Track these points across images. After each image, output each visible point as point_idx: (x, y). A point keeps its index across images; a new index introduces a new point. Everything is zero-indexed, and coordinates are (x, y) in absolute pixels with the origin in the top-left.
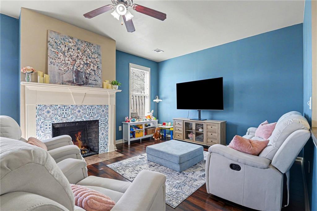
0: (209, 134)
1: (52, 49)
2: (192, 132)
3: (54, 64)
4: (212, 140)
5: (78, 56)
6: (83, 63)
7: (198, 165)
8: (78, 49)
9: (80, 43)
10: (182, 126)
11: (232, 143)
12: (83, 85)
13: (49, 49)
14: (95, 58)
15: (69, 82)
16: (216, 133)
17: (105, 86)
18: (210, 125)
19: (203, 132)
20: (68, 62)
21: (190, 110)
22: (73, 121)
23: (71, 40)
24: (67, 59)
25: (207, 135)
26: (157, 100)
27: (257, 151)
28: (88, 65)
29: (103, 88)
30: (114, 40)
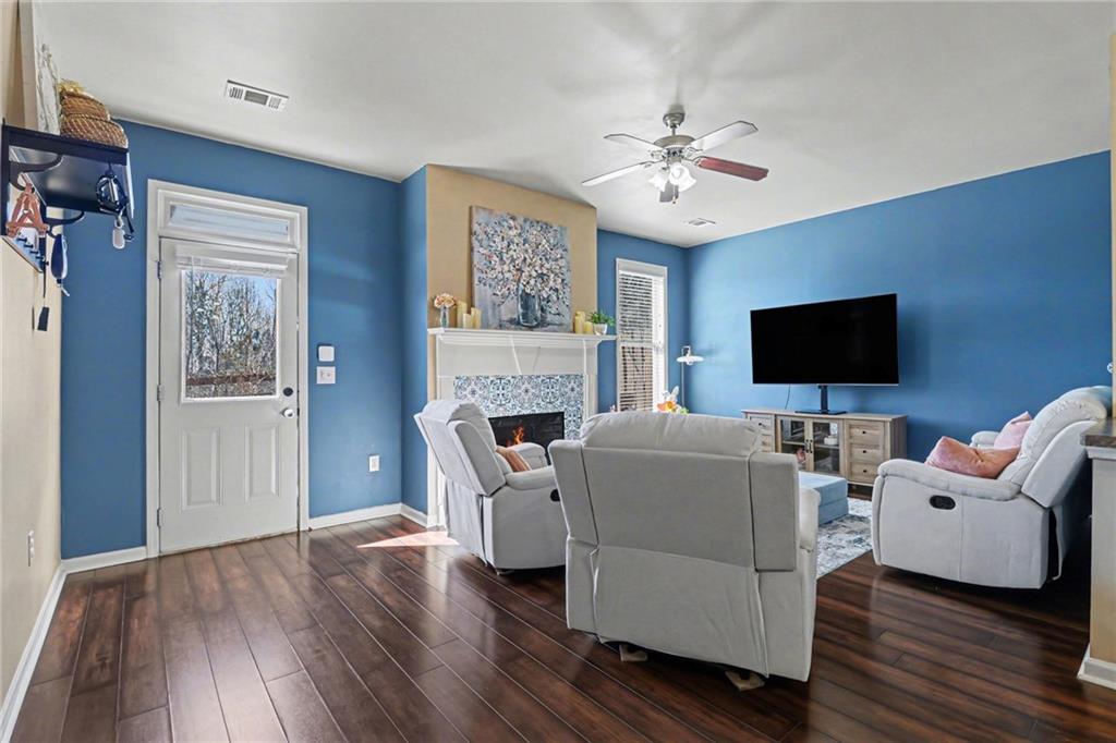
0: (858, 452)
1: (481, 250)
2: (803, 447)
3: (485, 285)
4: (865, 468)
5: (525, 259)
6: (534, 274)
7: (835, 523)
8: (525, 241)
9: (527, 228)
10: (772, 432)
11: (934, 455)
12: (537, 326)
13: (475, 250)
14: (557, 260)
15: (512, 321)
16: (876, 447)
17: (579, 327)
18: (858, 427)
19: (838, 445)
20: (507, 275)
21: (793, 386)
22: (515, 413)
23: (511, 222)
24: (506, 268)
25: (851, 454)
26: (688, 359)
27: (991, 467)
28: (545, 277)
29: (574, 332)
30: (593, 207)
